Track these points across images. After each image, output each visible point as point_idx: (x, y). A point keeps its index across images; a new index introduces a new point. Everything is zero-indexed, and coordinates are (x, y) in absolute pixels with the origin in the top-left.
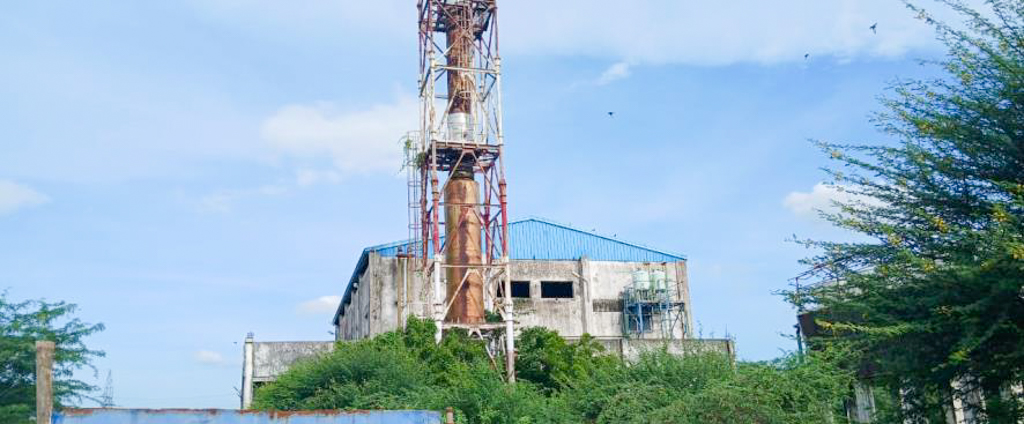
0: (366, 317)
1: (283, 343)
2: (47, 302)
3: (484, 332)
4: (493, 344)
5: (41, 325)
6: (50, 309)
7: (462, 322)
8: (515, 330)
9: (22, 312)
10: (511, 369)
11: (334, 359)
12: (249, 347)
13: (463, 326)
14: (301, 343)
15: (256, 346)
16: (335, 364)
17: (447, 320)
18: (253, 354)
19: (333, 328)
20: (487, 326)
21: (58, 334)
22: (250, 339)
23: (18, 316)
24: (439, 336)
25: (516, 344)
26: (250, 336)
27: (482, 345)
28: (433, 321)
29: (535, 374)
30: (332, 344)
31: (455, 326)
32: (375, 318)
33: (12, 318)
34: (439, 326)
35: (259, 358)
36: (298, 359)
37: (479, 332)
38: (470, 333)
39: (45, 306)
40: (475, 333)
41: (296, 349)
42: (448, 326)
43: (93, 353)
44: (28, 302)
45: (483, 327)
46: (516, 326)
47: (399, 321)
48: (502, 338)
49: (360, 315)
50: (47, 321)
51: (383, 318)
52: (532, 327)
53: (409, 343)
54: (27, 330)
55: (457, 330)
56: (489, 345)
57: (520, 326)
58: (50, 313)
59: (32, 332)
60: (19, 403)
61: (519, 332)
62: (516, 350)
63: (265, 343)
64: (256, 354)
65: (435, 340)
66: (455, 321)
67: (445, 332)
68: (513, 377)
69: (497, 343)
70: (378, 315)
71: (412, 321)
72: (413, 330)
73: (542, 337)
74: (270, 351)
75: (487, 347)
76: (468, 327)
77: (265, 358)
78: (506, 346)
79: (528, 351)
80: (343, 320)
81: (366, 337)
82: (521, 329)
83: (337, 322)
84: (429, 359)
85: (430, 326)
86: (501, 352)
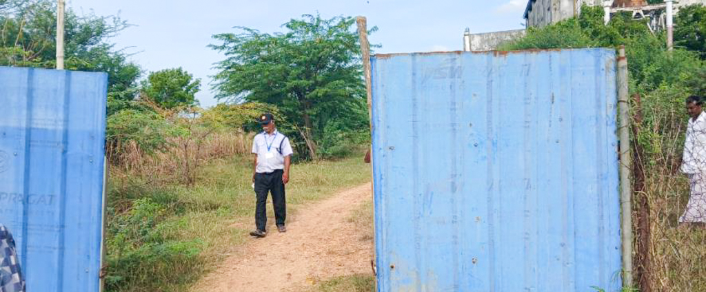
0: (549, 10)
1: (490, 33)
2: (344, 16)
3: (646, 12)
4: (654, 22)
5: (343, 31)
6: (347, 21)
7: (626, 6)
8: (674, 9)
9: (332, 24)
10: (670, 42)
11: (526, 40)
12: (467, 38)
13: (628, 9)
14: (501, 32)
15: (471, 36)
16: (527, 44)
17: (614, 6)
18: (470, 42)
19: (524, 21)
20: (649, 8)
21: (353, 36)
22: (467, 33)
23: (330, 28)
24: (607, 18)
25: (674, 20)
26: (468, 30)
27: (644, 22)
28: (602, 8)
29: (691, 44)
30: (524, 31)
31: (621, 9)
32: (556, 9)
33: (328, 29)
34: (607, 11)
35: (474, 45)
36: (500, 43)
37: (642, 13)
38: (634, 14)
39: (343, 19)
40: (638, 14)
41: (498, 36)
42: (614, 10)
43: (375, 46)
44: (334, 18)
45: (645, 8)
46: (675, 5)
47: (575, 10)
48: (662, 16)
49: (544, 9)
50: (346, 29)
51: (562, 9)
52: (689, 5)
53: (583, 25)
54: (337, 35)
55: (622, 13)
56: (651, 22)
57: (679, 5)
58: (347, 23)
59: (340, 36)
60: (339, 79)
61: (677, 10)
62: (674, 25)
63: (477, 34)
64: (472, 42)
65: (603, 22)
66: (621, 6)
67: (612, 15)
68: (671, 48)
69: (657, 20)
70: (557, 8)
71: (585, 10)
72: (587, 16)
73: (699, 12)
74: (481, 40)
75: (648, 24)
76: (632, 10)
77: (478, 44)
78: (665, 23)
79: (685, 25)
80: (531, 14)
81: (548, 24)
82: (680, 8)
83: (527, 16)
84: (599, 37)
85: (599, 12)
86: (661, 27)
